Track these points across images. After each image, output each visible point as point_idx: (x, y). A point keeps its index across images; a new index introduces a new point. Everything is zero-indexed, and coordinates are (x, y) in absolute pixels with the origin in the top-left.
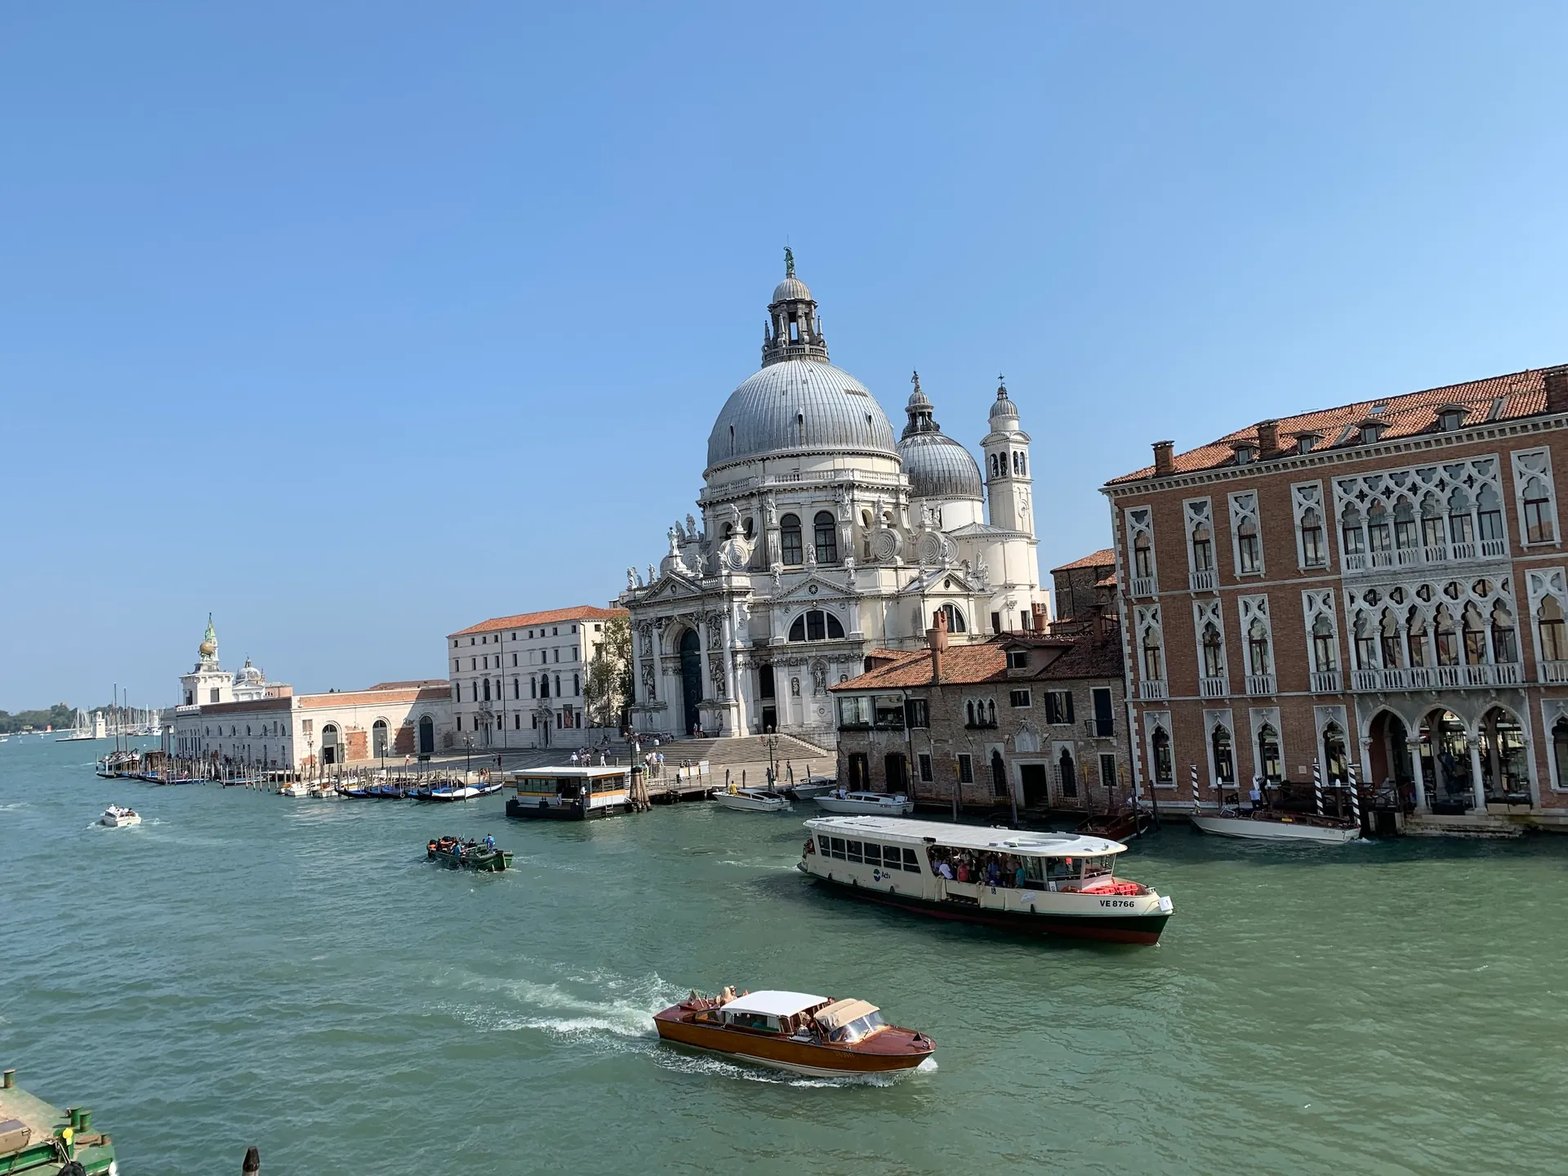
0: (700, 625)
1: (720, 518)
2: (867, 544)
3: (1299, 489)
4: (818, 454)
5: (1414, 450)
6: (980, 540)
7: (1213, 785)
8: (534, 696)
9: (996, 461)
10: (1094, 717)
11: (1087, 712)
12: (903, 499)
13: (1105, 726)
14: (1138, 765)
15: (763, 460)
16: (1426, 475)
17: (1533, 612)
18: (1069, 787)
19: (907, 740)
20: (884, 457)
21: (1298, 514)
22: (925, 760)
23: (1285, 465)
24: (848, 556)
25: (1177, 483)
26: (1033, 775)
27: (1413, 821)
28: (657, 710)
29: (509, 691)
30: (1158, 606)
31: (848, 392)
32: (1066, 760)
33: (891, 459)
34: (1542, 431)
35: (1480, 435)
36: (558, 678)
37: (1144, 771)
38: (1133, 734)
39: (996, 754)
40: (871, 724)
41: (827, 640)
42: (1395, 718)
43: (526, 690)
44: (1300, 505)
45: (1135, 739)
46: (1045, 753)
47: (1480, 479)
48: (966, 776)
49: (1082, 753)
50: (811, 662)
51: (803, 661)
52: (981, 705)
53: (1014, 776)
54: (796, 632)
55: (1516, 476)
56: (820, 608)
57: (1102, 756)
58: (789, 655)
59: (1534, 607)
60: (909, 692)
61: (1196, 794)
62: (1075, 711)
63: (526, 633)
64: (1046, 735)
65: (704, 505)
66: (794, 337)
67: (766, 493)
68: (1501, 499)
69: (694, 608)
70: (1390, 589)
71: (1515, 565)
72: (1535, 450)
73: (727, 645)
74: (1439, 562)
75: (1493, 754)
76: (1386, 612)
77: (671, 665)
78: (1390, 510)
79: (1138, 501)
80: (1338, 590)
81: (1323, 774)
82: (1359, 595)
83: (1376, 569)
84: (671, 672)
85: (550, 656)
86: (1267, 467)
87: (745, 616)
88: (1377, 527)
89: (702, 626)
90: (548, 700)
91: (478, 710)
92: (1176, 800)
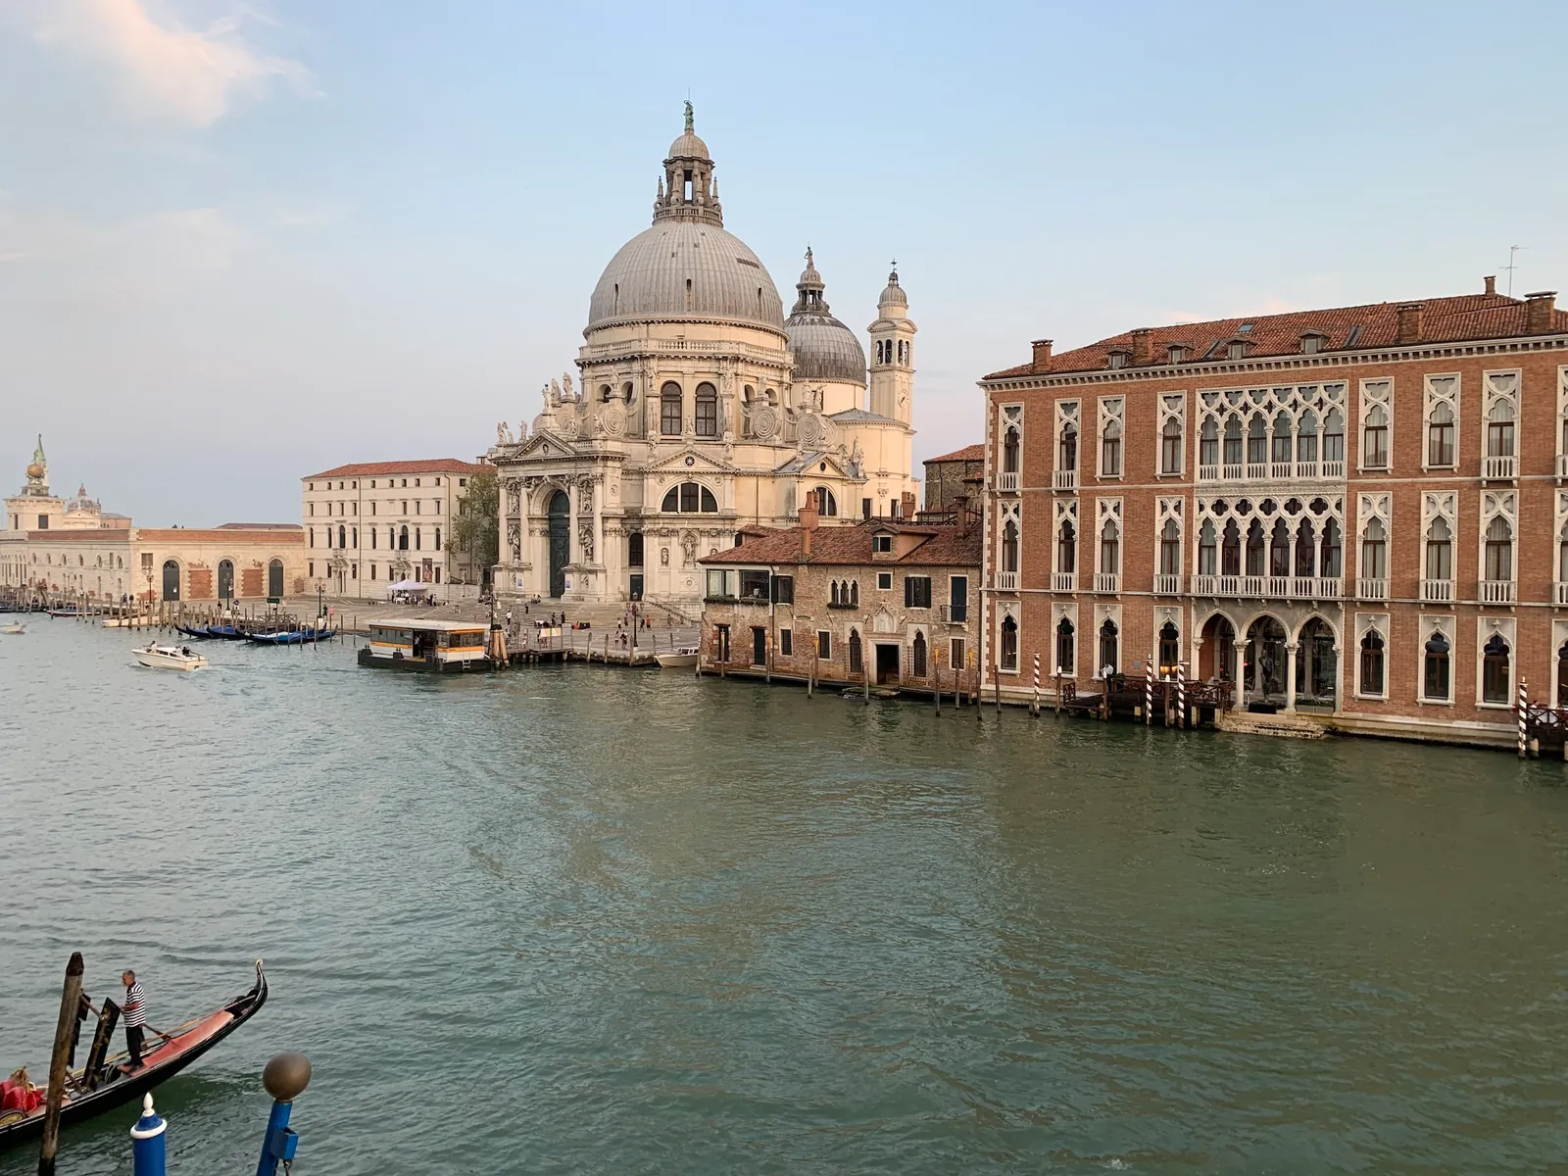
0: (572, 488)
1: (598, 379)
2: (747, 420)
3: (1165, 398)
4: (705, 322)
5: (1274, 370)
6: (858, 426)
8: (392, 547)
9: (881, 348)
10: (950, 603)
11: (943, 597)
12: (786, 377)
13: (959, 612)
14: (985, 650)
16: (1282, 394)
17: (1360, 532)
18: (920, 668)
19: (771, 614)
20: (770, 332)
21: (1161, 422)
22: (786, 634)
23: (1154, 374)
24: (727, 431)
25: (1051, 382)
26: (888, 655)
27: (1230, 717)
28: (520, 570)
29: (366, 539)
30: (1020, 501)
31: (740, 261)
32: (919, 640)
33: (778, 335)
34: (1390, 362)
35: (1335, 361)
36: (418, 530)
37: (991, 656)
38: (984, 620)
39: (854, 632)
40: (737, 597)
41: (700, 512)
42: (1226, 621)
43: (383, 540)
44: (1164, 414)
45: (986, 626)
46: (900, 634)
47: (1330, 403)
48: (824, 653)
49: (935, 636)
50: (683, 533)
51: (673, 533)
52: (845, 585)
53: (870, 655)
54: (669, 502)
55: (1362, 403)
56: (695, 480)
57: (953, 640)
58: (661, 526)
59: (1361, 526)
60: (776, 568)
61: (1037, 680)
62: (932, 596)
63: (387, 482)
64: (903, 618)
65: (583, 365)
66: (688, 197)
67: (648, 358)
68: (1345, 423)
69: (565, 470)
70: (1237, 501)
71: (1350, 487)
72: (1382, 379)
73: (598, 510)
74: (1283, 479)
75: (1308, 660)
76: (1231, 522)
77: (538, 526)
78: (1245, 425)
79: (1013, 397)
80: (1190, 497)
81: (1155, 669)
82: (1208, 503)
83: (1227, 480)
84: (537, 533)
85: (411, 506)
86: (1138, 375)
87: (618, 482)
88: (1232, 441)
89: (573, 489)
90: (407, 552)
91: (332, 557)
92: (1017, 685)
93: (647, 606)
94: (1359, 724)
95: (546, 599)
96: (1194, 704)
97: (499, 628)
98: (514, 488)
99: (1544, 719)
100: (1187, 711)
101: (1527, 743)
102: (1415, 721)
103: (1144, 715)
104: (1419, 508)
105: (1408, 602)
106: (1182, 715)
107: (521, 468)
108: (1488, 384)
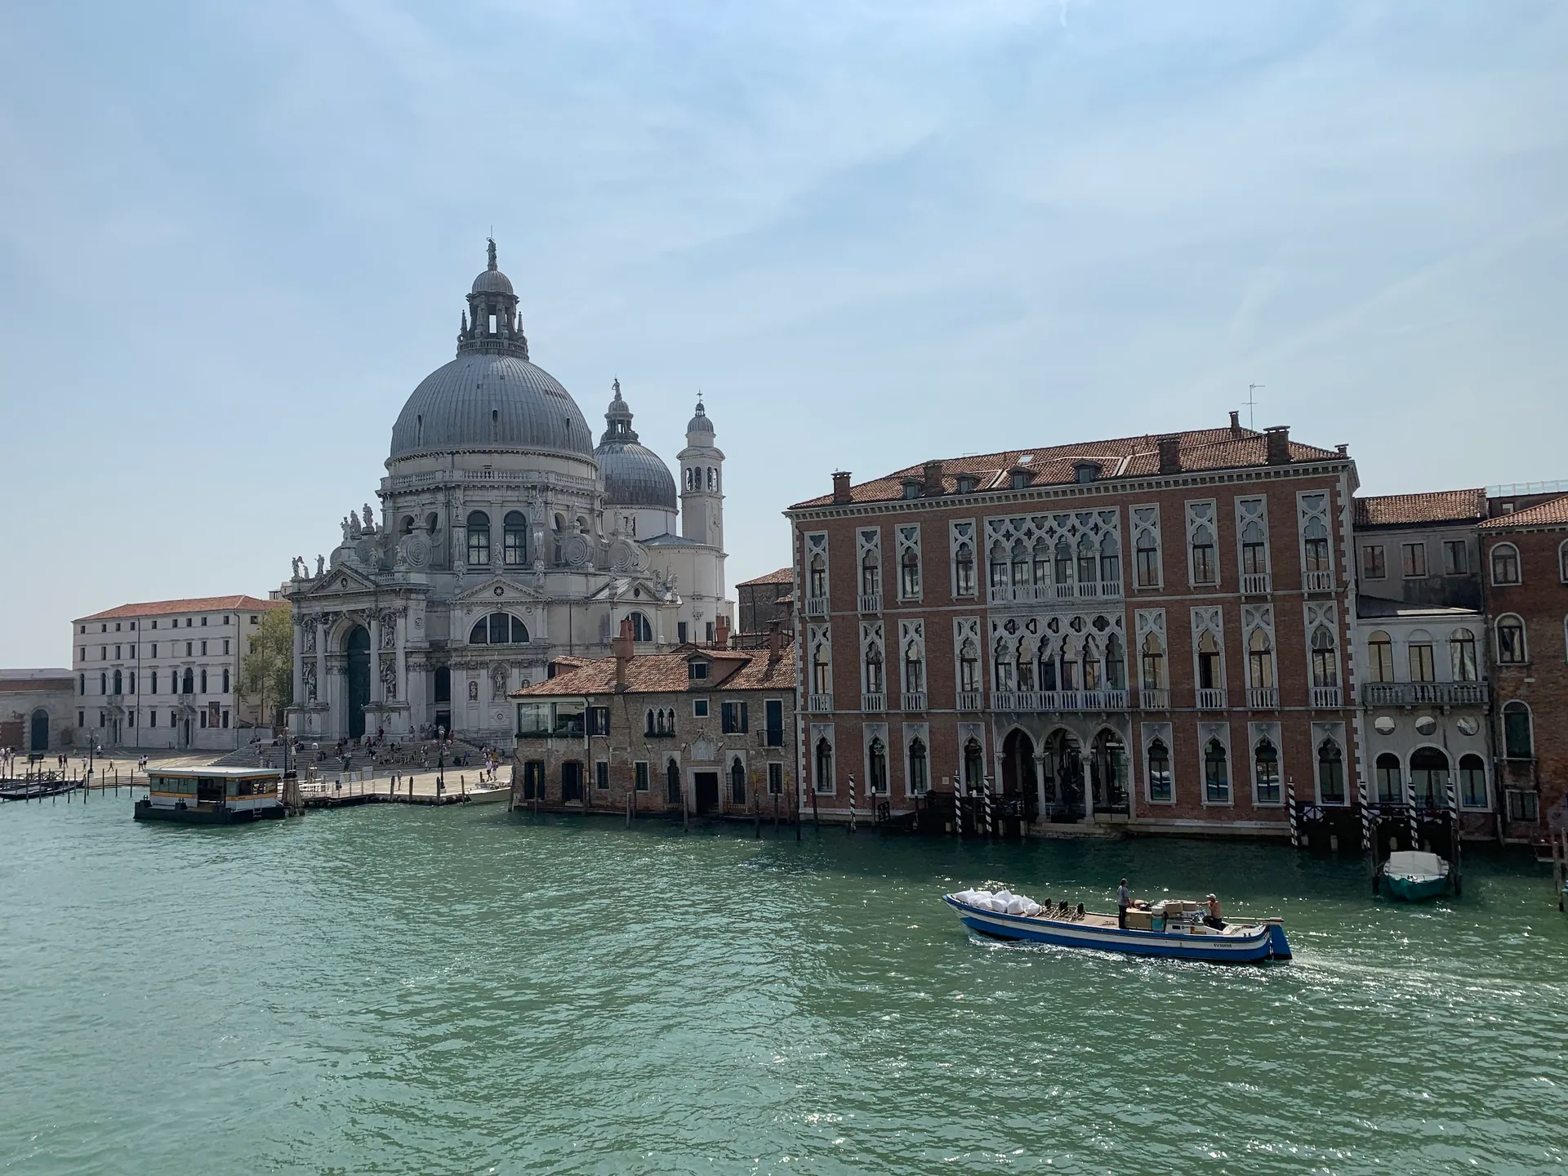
0: (373, 623)
1: (401, 510)
2: (558, 549)
3: (956, 526)
4: (512, 452)
5: (1053, 498)
6: (671, 551)
7: (868, 794)
8: (175, 691)
10: (765, 727)
11: (760, 722)
12: (597, 505)
13: (775, 735)
14: (802, 773)
15: (453, 454)
16: (1061, 520)
17: (1139, 647)
18: (739, 794)
19: (586, 747)
20: (580, 461)
21: (954, 548)
22: (602, 767)
23: (945, 503)
24: (537, 559)
25: (852, 512)
26: (706, 782)
27: (1035, 828)
28: (317, 711)
29: (145, 685)
30: (828, 625)
31: (547, 392)
32: (737, 769)
33: (588, 464)
34: (1155, 489)
35: (1107, 489)
36: (204, 672)
37: (808, 779)
38: (800, 744)
39: (672, 762)
40: (550, 731)
41: (510, 643)
42: (1024, 736)
43: (164, 684)
44: (956, 540)
45: (802, 749)
46: (718, 761)
47: (1104, 528)
48: (641, 783)
49: (753, 762)
50: (492, 666)
51: (482, 665)
52: (661, 714)
53: (688, 784)
54: (478, 630)
55: (1132, 527)
56: (505, 610)
57: (771, 765)
58: (469, 658)
59: (1140, 640)
60: (591, 700)
61: (852, 801)
62: (749, 721)
63: (169, 622)
64: (720, 744)
65: (384, 496)
66: (493, 330)
67: (453, 488)
68: (1119, 546)
69: (366, 604)
70: (1027, 620)
71: (1128, 605)
72: (1148, 506)
73: (400, 644)
74: (1068, 599)
75: (1102, 770)
76: (1024, 640)
77: (335, 664)
78: (1030, 549)
79: (817, 526)
80: (984, 618)
81: (962, 784)
82: (1001, 624)
83: (1017, 602)
84: (335, 671)
85: (197, 648)
86: (930, 504)
87: (422, 614)
88: (1021, 564)
89: (376, 624)
90: (191, 696)
91: (105, 705)
92: (835, 807)
93: (456, 743)
94: (1151, 828)
96: (1000, 818)
98: (312, 624)
99: (1311, 815)
100: (994, 824)
101: (1298, 839)
102: (1201, 823)
103: (954, 831)
104: (1189, 623)
105: (1186, 711)
106: (989, 828)
107: (319, 603)
108: (1239, 510)
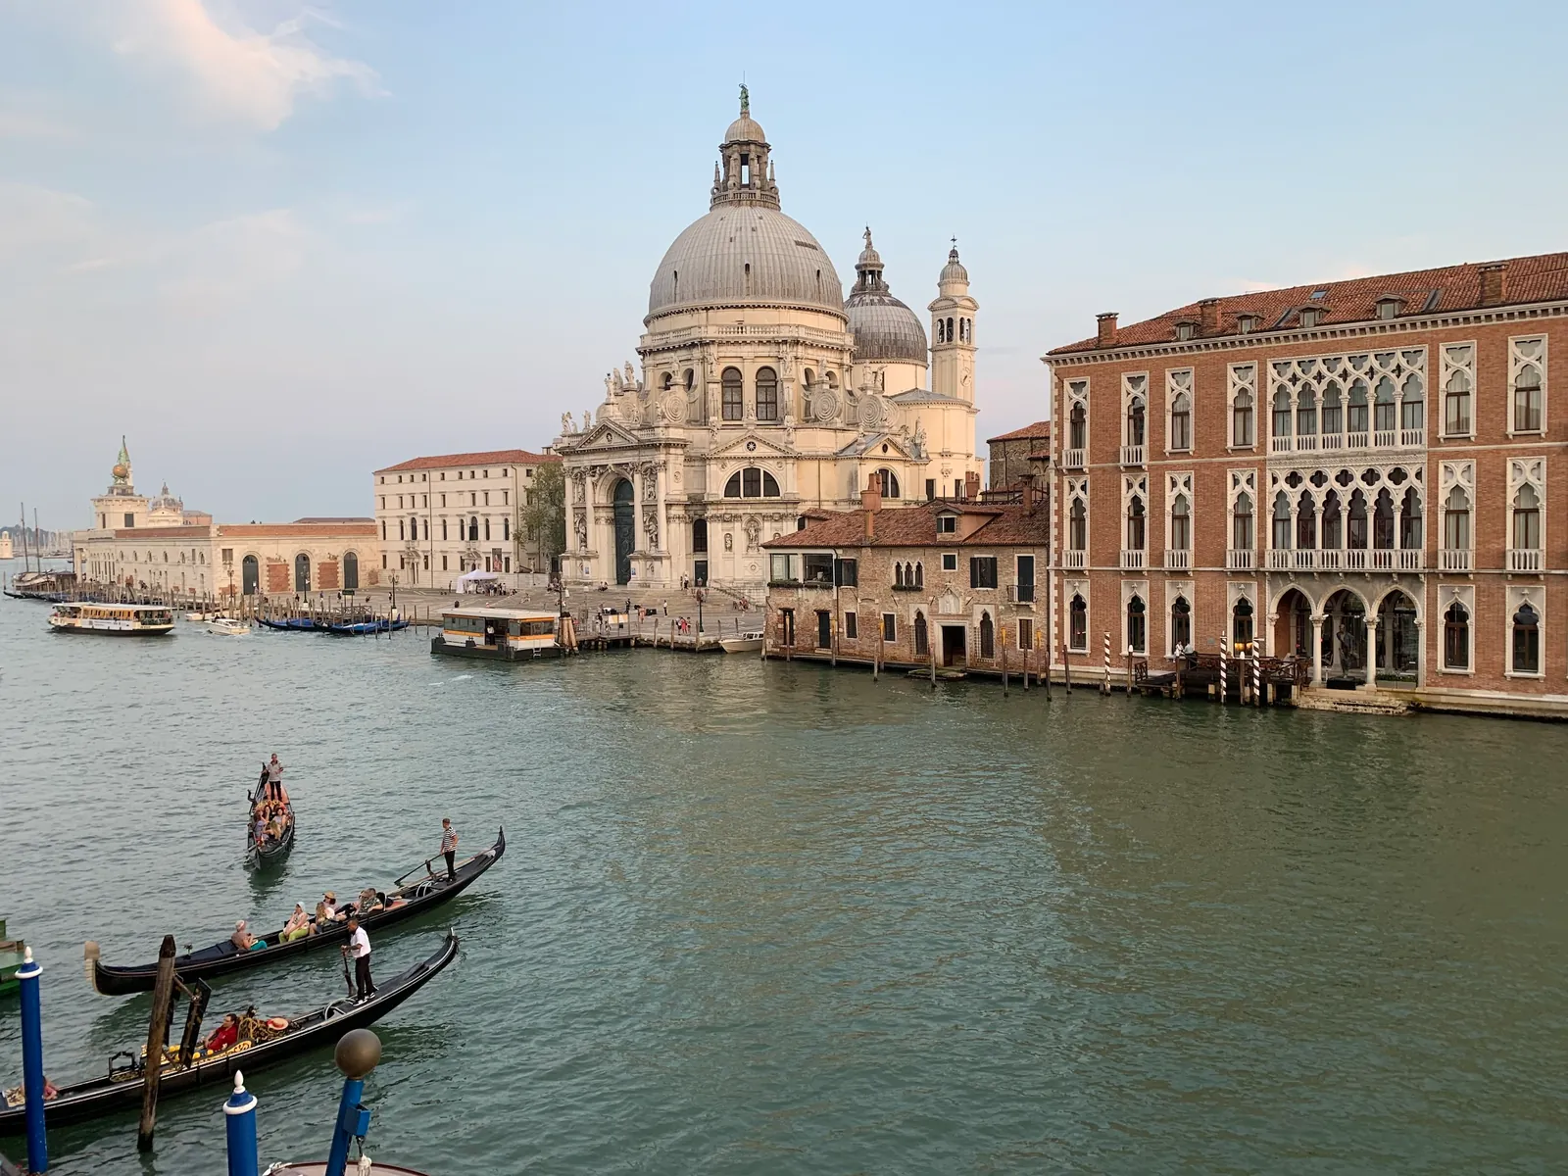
0: (635, 475)
1: (659, 367)
2: (808, 403)
3: (1235, 369)
4: (764, 306)
5: (1349, 337)
6: (920, 406)
8: (463, 538)
9: (942, 327)
10: (1016, 583)
11: (1009, 576)
12: (847, 359)
13: (1026, 592)
14: (1054, 630)
16: (1357, 362)
17: (1441, 501)
18: (987, 648)
19: (835, 597)
20: (830, 314)
21: (1232, 394)
22: (851, 617)
23: (1224, 345)
24: (788, 415)
25: (1118, 355)
26: (954, 637)
27: (1308, 694)
28: (588, 558)
29: (436, 531)
30: (1088, 478)
31: (797, 243)
32: (986, 621)
33: (838, 317)
34: (1472, 325)
35: (1413, 325)
36: (487, 521)
37: (1060, 636)
38: (1052, 599)
39: (920, 614)
40: (801, 581)
41: (762, 497)
42: (1302, 595)
43: (454, 531)
44: (1235, 385)
45: (1054, 605)
46: (967, 615)
47: (1408, 369)
48: (890, 635)
49: (1001, 616)
50: (745, 519)
51: (736, 518)
52: (909, 567)
53: (936, 637)
54: (732, 487)
55: (1442, 368)
56: (757, 465)
57: (1021, 620)
58: (724, 511)
59: (1443, 495)
60: (840, 552)
61: (1108, 660)
62: (998, 576)
63: (455, 474)
64: (968, 599)
65: (644, 353)
66: (745, 181)
67: (707, 344)
68: (1425, 390)
69: (628, 458)
70: (1312, 473)
71: (1431, 455)
72: (1464, 343)
73: (662, 497)
74: (1360, 449)
75: (1389, 635)
76: (1305, 494)
77: (603, 514)
78: (1319, 395)
79: (1078, 372)
80: (1262, 471)
81: (1229, 645)
82: (1282, 476)
83: (1301, 452)
84: (603, 521)
85: (480, 497)
86: (1207, 346)
87: (681, 469)
88: (1307, 411)
89: (637, 477)
90: (477, 543)
91: (404, 549)
92: (1087, 664)
93: (711, 591)
94: (1443, 699)
95: (612, 587)
96: (1270, 681)
97: (568, 615)
98: (580, 478)
100: (1263, 688)
102: (1504, 695)
103: (1218, 694)
104: (1505, 475)
105: (1494, 572)
106: (1257, 692)
107: (586, 457)
